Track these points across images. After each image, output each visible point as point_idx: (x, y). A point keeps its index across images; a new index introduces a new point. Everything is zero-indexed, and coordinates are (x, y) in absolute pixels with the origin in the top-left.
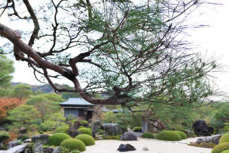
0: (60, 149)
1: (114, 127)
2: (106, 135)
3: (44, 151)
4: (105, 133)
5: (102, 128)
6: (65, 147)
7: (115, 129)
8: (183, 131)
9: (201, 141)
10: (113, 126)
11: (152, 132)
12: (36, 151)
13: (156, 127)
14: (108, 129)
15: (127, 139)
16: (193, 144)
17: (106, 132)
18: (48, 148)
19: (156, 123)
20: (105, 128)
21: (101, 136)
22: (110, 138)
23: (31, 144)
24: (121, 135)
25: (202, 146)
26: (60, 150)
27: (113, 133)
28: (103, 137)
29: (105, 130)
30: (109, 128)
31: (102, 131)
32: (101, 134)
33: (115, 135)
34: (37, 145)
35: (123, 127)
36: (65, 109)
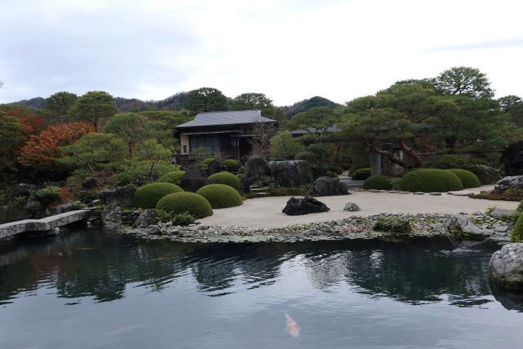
0: (153, 213)
1: (294, 167)
2: (276, 186)
3: (123, 220)
4: (275, 182)
5: (268, 172)
6: (164, 209)
7: (296, 172)
8: (473, 168)
9: (507, 187)
10: (291, 166)
11: (390, 174)
12: (107, 220)
13: (400, 163)
14: (280, 174)
15: (322, 191)
16: (485, 194)
17: (275, 180)
18: (130, 213)
19: (401, 154)
20: (272, 172)
21: (266, 188)
22: (284, 192)
23: (99, 207)
24: (309, 185)
25: (508, 198)
26: (152, 216)
27: (292, 182)
28: (269, 190)
29: (274, 176)
30: (281, 171)
31: (267, 179)
32: (265, 185)
33: (297, 185)
34: (110, 209)
35: (315, 166)
36: (190, 137)
